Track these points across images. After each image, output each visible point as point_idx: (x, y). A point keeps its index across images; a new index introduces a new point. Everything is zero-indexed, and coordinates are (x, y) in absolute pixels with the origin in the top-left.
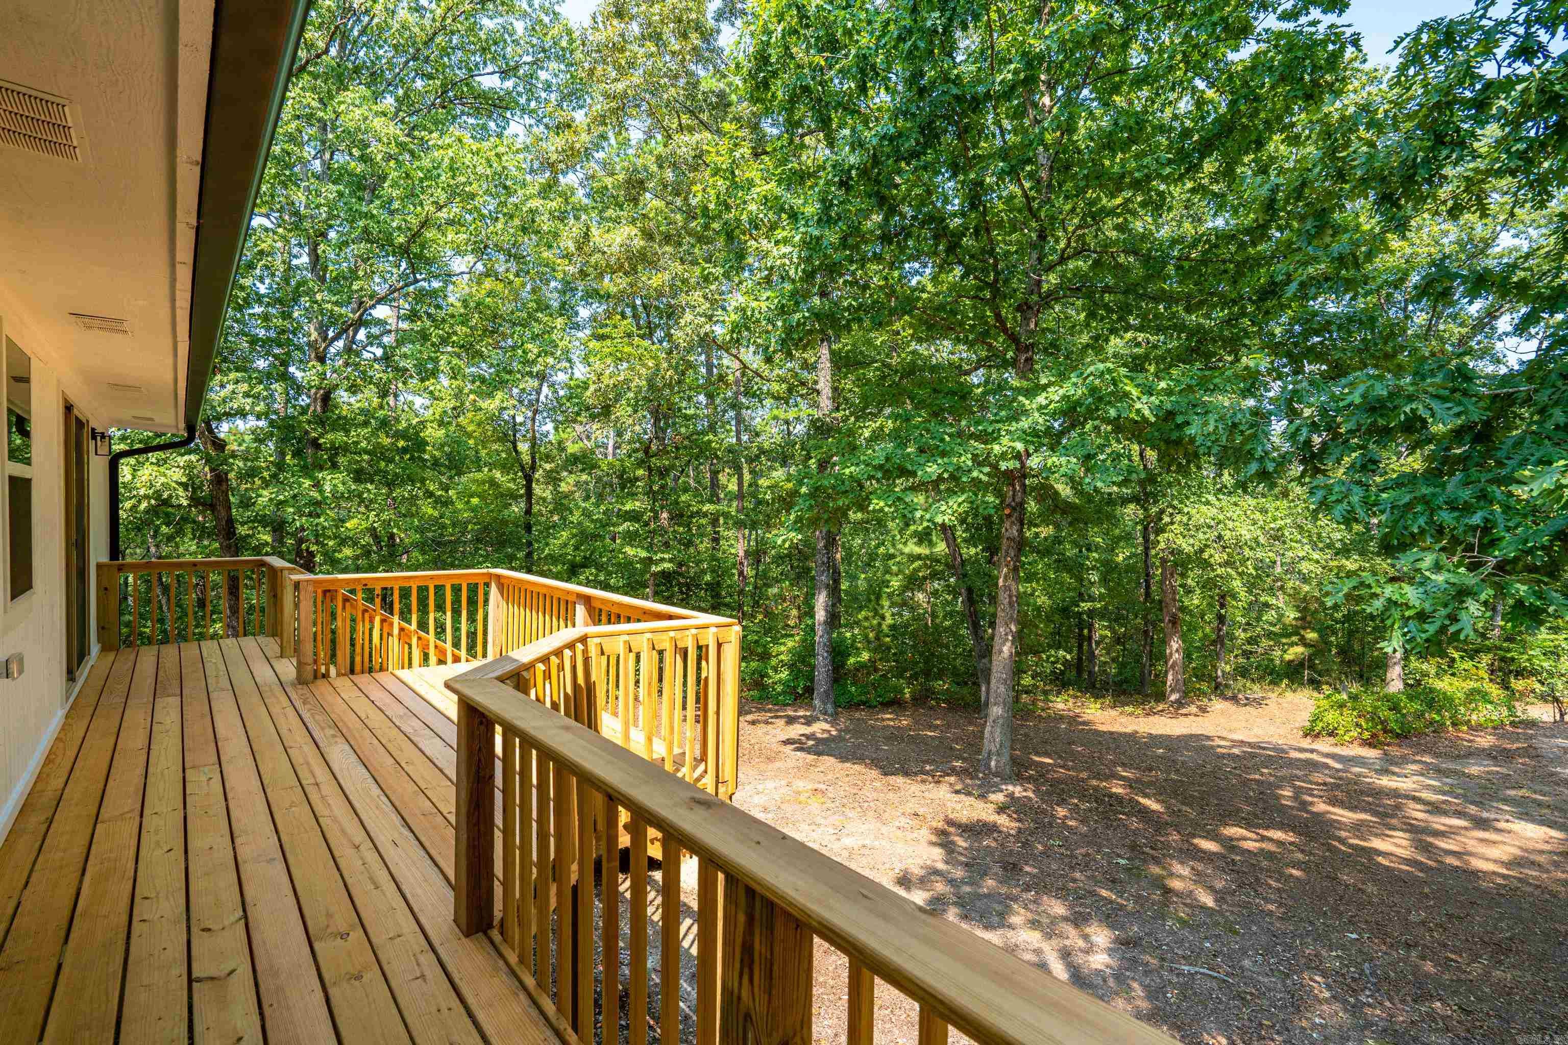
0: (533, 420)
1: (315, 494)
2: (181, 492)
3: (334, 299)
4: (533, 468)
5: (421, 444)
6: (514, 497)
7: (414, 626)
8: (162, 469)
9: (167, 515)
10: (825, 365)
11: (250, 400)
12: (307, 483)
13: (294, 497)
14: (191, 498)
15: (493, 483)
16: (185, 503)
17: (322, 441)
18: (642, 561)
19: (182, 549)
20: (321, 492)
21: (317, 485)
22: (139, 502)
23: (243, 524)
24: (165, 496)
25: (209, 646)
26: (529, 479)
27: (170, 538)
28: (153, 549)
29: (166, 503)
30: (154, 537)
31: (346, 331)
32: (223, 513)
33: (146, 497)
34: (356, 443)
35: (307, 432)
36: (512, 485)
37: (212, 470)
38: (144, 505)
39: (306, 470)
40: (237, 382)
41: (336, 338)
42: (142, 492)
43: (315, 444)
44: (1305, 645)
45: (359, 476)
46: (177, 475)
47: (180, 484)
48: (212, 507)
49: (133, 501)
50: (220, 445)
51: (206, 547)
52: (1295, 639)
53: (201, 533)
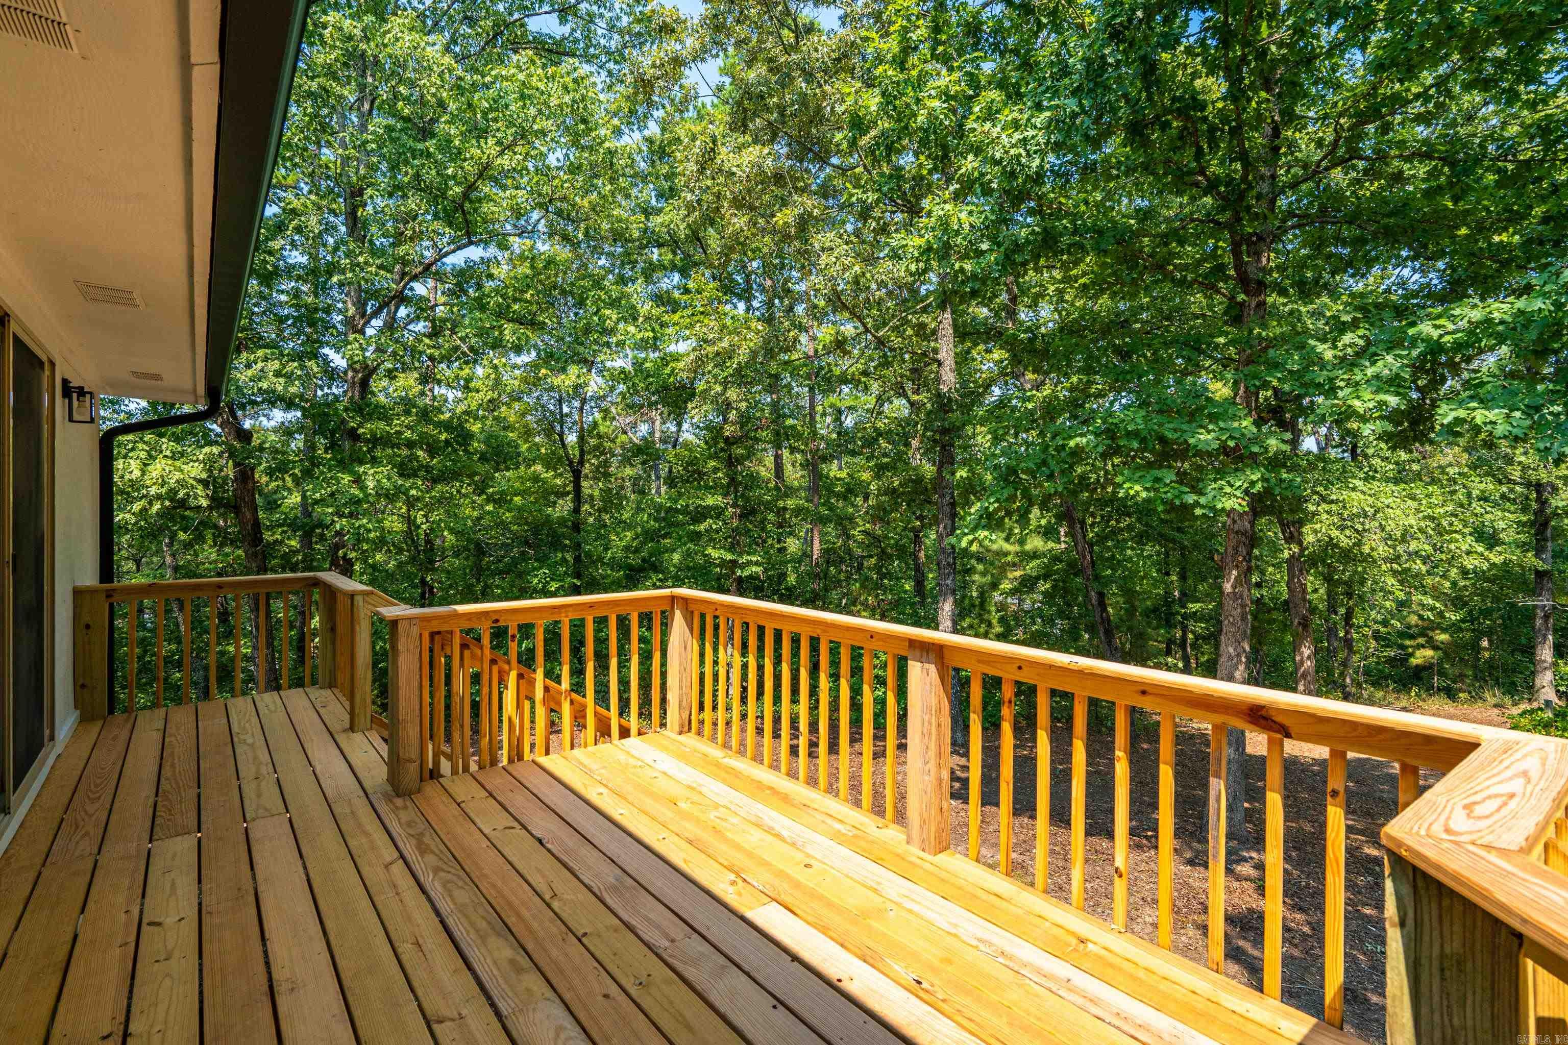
0: (581, 409)
1: (355, 491)
2: (200, 490)
3: (378, 262)
4: (581, 462)
5: (465, 437)
6: (563, 495)
7: (565, 685)
8: (178, 464)
9: (183, 518)
10: (947, 330)
11: (282, 380)
12: (346, 478)
13: (332, 495)
14: (212, 499)
15: (536, 478)
16: (204, 503)
17: (361, 431)
18: (723, 563)
19: (201, 558)
20: (363, 488)
21: (358, 481)
22: (151, 503)
23: (270, 528)
24: (181, 495)
25: (240, 706)
26: (577, 475)
27: (188, 545)
28: (169, 559)
29: (183, 504)
30: (170, 545)
31: (387, 304)
32: (248, 515)
33: (159, 497)
34: (398, 433)
35: (343, 421)
36: (558, 482)
37: (236, 465)
38: (156, 507)
39: (344, 465)
40: (266, 359)
41: (376, 314)
42: (153, 491)
43: (353, 435)
44: (1435, 648)
45: (405, 470)
46: (195, 470)
47: (200, 481)
48: (236, 509)
49: (143, 502)
50: (245, 436)
51: (227, 555)
52: (1421, 640)
53: (223, 539)
